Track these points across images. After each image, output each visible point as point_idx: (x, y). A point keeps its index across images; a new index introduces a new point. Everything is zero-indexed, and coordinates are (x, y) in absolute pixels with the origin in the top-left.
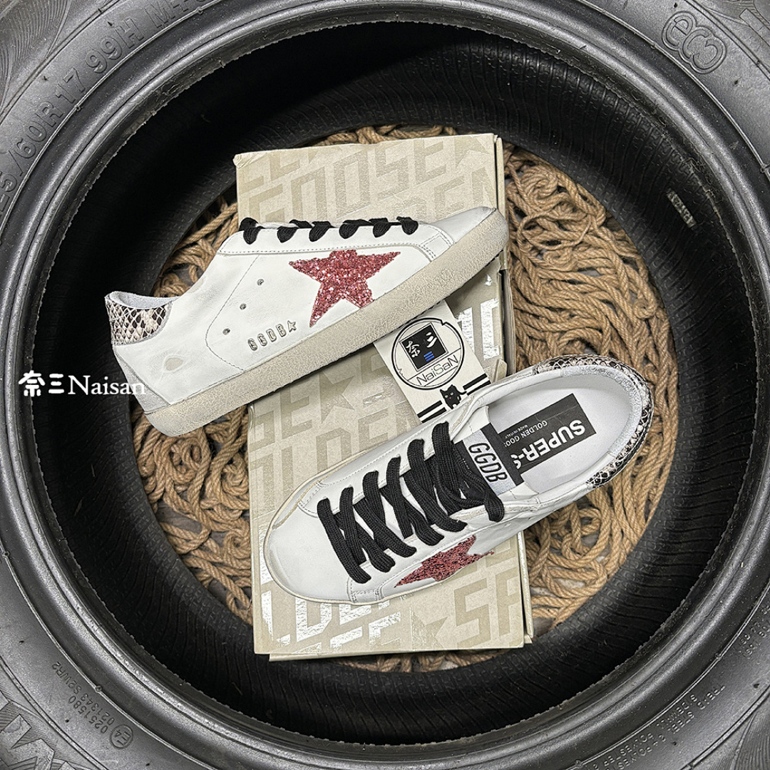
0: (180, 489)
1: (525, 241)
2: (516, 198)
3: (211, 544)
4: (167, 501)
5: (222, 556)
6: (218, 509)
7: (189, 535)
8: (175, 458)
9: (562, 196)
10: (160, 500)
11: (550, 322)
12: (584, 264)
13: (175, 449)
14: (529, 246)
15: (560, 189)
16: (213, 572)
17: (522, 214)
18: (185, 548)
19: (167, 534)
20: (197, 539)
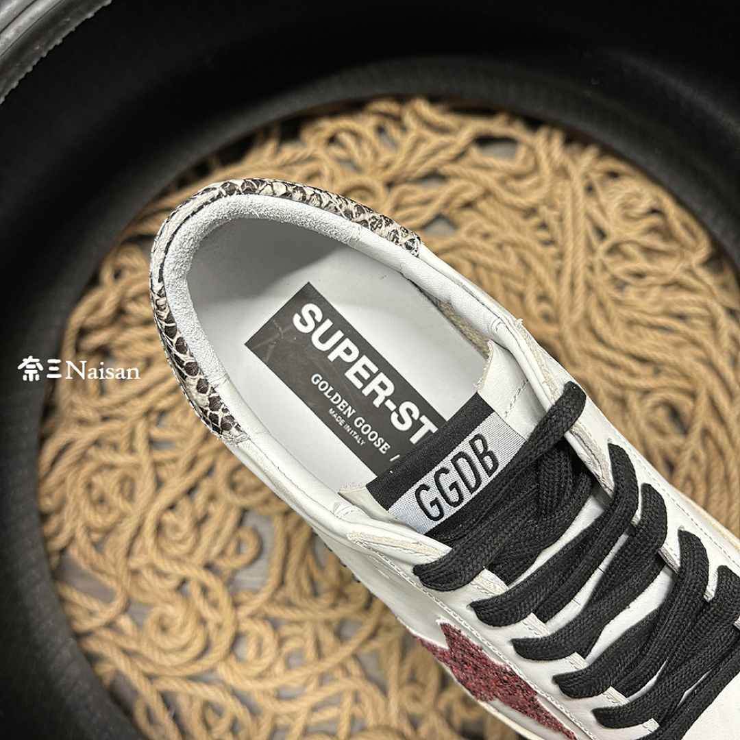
0: (96, 536)
1: (604, 268)
2: (596, 213)
3: (125, 622)
4: (73, 552)
5: (139, 641)
6: (148, 575)
7: (95, 605)
8: (95, 493)
9: (655, 220)
10: (63, 551)
11: (632, 374)
12: (677, 309)
13: (97, 480)
14: (607, 276)
15: (654, 211)
16: (122, 664)
17: (602, 234)
18: (85, 624)
19: (62, 600)
20: (106, 613)
